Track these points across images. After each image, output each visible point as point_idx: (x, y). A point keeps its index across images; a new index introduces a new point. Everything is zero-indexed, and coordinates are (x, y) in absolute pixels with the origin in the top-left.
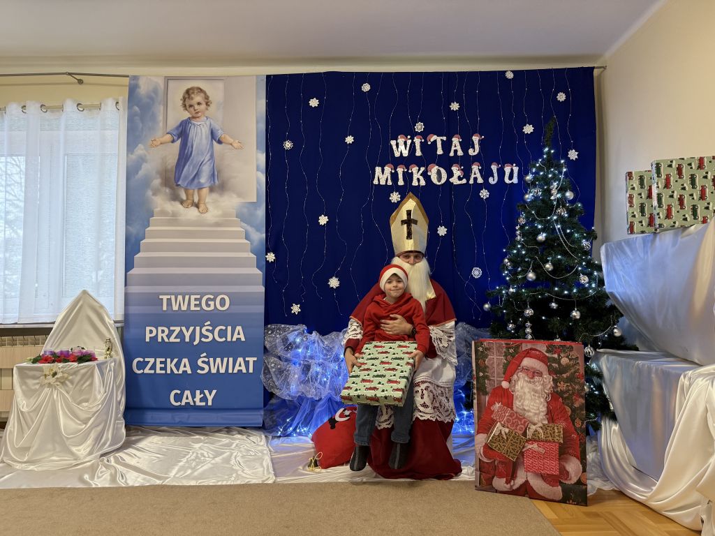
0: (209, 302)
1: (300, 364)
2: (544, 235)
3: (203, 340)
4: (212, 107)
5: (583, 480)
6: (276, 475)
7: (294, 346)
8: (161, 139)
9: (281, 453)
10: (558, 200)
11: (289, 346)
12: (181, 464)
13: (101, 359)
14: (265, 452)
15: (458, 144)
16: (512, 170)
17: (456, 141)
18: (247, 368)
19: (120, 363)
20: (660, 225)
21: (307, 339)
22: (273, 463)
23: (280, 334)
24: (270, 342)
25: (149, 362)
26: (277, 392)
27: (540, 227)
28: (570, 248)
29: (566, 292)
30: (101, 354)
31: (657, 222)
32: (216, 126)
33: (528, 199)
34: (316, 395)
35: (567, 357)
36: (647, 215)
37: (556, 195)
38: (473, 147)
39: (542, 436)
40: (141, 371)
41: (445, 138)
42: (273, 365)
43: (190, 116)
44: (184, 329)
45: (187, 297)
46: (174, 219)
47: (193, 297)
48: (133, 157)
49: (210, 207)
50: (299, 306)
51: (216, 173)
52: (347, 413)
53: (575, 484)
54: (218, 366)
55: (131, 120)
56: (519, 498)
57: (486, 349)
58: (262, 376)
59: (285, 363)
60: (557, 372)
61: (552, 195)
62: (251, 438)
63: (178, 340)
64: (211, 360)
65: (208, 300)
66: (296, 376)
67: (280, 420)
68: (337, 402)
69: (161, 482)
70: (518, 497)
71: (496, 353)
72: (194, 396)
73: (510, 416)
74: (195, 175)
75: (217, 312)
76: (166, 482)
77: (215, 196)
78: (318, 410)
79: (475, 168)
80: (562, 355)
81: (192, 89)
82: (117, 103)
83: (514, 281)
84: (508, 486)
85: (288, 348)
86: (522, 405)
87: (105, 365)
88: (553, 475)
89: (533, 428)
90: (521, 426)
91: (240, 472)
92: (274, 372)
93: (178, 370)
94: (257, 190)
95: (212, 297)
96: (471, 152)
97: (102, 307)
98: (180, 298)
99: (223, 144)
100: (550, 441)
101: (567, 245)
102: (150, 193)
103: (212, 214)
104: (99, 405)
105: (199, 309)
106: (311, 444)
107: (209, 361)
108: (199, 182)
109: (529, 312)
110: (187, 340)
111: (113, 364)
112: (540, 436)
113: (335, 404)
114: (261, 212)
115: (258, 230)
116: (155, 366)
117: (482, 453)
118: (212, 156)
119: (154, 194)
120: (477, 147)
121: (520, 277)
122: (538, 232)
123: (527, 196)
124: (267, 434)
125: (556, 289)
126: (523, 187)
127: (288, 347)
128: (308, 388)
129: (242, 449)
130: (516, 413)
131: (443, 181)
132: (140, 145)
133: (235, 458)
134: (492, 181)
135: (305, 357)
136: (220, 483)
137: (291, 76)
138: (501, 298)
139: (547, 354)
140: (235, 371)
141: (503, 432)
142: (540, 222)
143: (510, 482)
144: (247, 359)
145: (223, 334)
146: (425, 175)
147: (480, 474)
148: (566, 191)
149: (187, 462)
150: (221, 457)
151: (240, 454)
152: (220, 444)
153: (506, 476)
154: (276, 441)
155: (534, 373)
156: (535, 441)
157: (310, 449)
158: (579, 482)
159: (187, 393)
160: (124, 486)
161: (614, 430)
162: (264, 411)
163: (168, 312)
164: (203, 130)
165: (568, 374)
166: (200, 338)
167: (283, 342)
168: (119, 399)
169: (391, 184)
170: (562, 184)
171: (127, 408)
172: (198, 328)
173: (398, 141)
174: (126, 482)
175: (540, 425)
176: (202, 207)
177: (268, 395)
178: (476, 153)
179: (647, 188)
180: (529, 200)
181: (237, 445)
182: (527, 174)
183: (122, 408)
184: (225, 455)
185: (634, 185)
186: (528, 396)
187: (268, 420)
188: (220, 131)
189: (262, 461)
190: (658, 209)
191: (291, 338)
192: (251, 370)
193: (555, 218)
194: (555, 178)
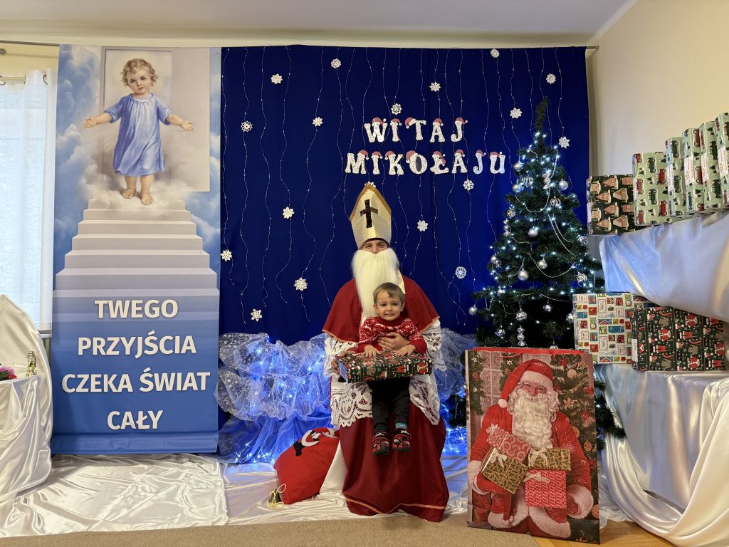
0: (154, 309)
1: (261, 379)
2: (537, 229)
3: (146, 352)
4: (158, 83)
5: (594, 514)
6: (229, 514)
7: (254, 358)
8: (97, 118)
9: (237, 484)
10: (552, 190)
11: (248, 358)
12: (116, 502)
13: (21, 376)
14: (219, 484)
15: (439, 130)
16: (498, 159)
17: (437, 125)
18: (199, 384)
19: (46, 381)
20: (678, 213)
21: (270, 349)
22: (227, 498)
23: (237, 345)
24: (227, 354)
25: (82, 379)
26: (235, 413)
27: (531, 220)
28: (565, 243)
29: (562, 293)
30: (22, 371)
31: (675, 209)
32: (163, 104)
33: (517, 189)
34: (280, 414)
35: (575, 368)
36: (658, 204)
37: (549, 185)
38: (456, 133)
39: (546, 463)
40: (73, 390)
41: (424, 122)
42: (229, 381)
43: (132, 92)
44: (124, 339)
45: (127, 302)
46: (112, 211)
47: (134, 303)
48: (64, 139)
49: (155, 198)
50: (260, 311)
51: (162, 158)
52: (316, 436)
53: (586, 518)
54: (164, 382)
55: (61, 96)
56: (520, 535)
57: (481, 360)
58: (216, 394)
59: (244, 379)
60: (563, 387)
61: (544, 184)
62: (203, 466)
63: (117, 353)
64: (156, 376)
65: (153, 305)
66: (256, 393)
67: (237, 445)
68: (304, 422)
69: (87, 528)
70: (517, 534)
71: (492, 365)
72: (136, 418)
73: (509, 440)
74: (138, 161)
75: (161, 319)
76: (94, 528)
77: (160, 184)
78: (282, 432)
79: (459, 156)
80: (569, 366)
81: (135, 61)
82: (45, 76)
83: (503, 281)
84: (507, 521)
85: (247, 361)
86: (523, 427)
87: (27, 383)
88: (559, 509)
89: (536, 454)
90: (521, 452)
91: (186, 512)
92: (231, 389)
93: (117, 389)
94: (211, 176)
95: (157, 302)
96: (454, 138)
97: (24, 314)
98: (119, 303)
99: (171, 125)
100: (555, 469)
101: (562, 239)
102: (83, 181)
103: (157, 205)
104: (16, 432)
105: (141, 316)
106: (274, 473)
107: (153, 377)
108: (142, 169)
109: (521, 315)
110: (128, 352)
111: (36, 382)
112: (543, 463)
113: (301, 425)
114: (215, 204)
115: (211, 224)
116: (89, 383)
117: (475, 484)
118: (158, 139)
119: (89, 182)
120: (460, 132)
121: (510, 276)
122: (530, 226)
123: (516, 187)
124: (223, 461)
125: (552, 289)
126: (511, 176)
127: (246, 359)
128: (270, 407)
129: (192, 481)
130: (516, 437)
131: (424, 169)
132: (72, 125)
133: (183, 492)
134: (478, 170)
135: (267, 371)
136: (159, 528)
137: (250, 48)
138: (488, 301)
139: (552, 367)
140: (185, 388)
141: (500, 460)
142: (533, 215)
143: (509, 518)
144: (199, 374)
145: (169, 345)
146: (403, 163)
147: (474, 508)
148: (560, 180)
149: (125, 499)
150: (165, 492)
151: (188, 488)
152: (167, 474)
153: (505, 511)
154: (234, 470)
155: (536, 389)
156: (538, 469)
157: (273, 479)
158: (591, 517)
159: (128, 414)
160: (40, 534)
161: (621, 448)
162: (219, 434)
163: (105, 320)
164: (148, 110)
165: (576, 389)
166: (143, 351)
167: (241, 353)
168: (43, 424)
169: (365, 173)
170: (555, 173)
171: (56, 434)
172: (140, 339)
173: (373, 125)
174: (42, 529)
175: (544, 450)
176: (145, 197)
177: (224, 416)
178: (459, 139)
179: (657, 172)
180: (518, 191)
181: (186, 477)
182: (516, 162)
183: (48, 434)
184: (171, 489)
185: (643, 169)
186: (529, 416)
187: (224, 445)
188: (167, 110)
189: (214, 497)
190: (675, 195)
191: (251, 349)
192: (203, 388)
193: (549, 209)
194: (548, 165)
